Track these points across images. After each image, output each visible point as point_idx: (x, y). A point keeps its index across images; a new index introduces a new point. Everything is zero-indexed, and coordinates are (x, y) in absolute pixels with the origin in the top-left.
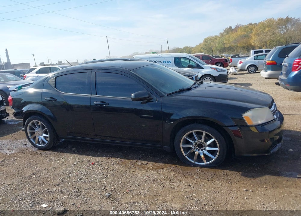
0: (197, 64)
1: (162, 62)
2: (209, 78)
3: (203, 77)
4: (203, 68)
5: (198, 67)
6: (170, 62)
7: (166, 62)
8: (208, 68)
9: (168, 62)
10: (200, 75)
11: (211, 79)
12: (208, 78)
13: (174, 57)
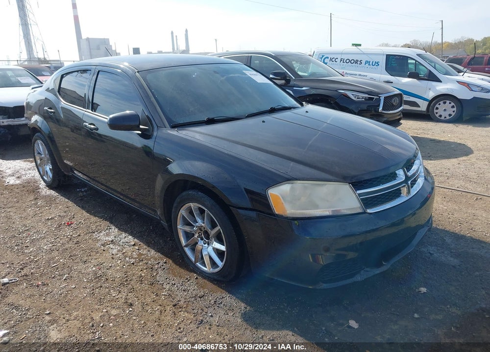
0: (430, 71)
1: (363, 62)
2: (450, 103)
3: (438, 99)
4: (440, 81)
5: (432, 77)
6: (377, 64)
7: (371, 64)
8: (452, 81)
9: (373, 64)
10: (431, 95)
11: (453, 104)
12: (448, 102)
13: (387, 55)
